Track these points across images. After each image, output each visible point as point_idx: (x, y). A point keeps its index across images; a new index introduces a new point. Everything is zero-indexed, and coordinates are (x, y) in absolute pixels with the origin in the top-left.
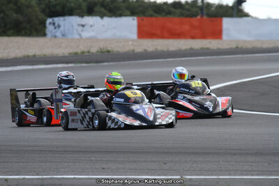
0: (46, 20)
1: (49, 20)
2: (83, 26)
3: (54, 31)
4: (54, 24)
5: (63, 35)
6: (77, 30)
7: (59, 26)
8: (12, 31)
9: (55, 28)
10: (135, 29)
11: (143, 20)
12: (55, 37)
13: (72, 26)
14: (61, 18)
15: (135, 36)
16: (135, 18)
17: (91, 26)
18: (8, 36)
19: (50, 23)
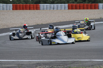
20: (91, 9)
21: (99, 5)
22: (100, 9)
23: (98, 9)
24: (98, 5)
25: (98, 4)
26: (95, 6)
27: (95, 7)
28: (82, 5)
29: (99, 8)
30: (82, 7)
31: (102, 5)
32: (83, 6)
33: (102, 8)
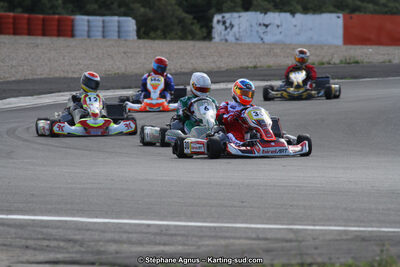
0: (213, 17)
1: (217, 17)
2: (267, 26)
3: (223, 32)
4: (224, 23)
5: (237, 39)
6: (258, 32)
7: (232, 26)
8: (159, 33)
9: (226, 28)
10: (340, 32)
11: (351, 18)
12: (226, 40)
13: (251, 26)
14: (236, 15)
15: (339, 41)
16: (341, 15)
17: (278, 26)
18: (154, 39)
19: (218, 22)
20: (44, 34)
21: (76, 23)
22: (77, 38)
23: (72, 35)
24: (73, 21)
25: (72, 17)
26: (59, 26)
27: (59, 30)
28: (11, 20)
29: (77, 33)
30: (11, 26)
31: (86, 23)
32: (14, 23)
33: (86, 33)
